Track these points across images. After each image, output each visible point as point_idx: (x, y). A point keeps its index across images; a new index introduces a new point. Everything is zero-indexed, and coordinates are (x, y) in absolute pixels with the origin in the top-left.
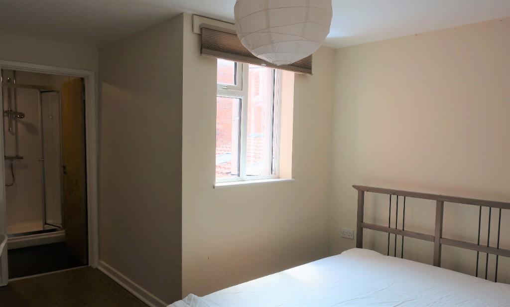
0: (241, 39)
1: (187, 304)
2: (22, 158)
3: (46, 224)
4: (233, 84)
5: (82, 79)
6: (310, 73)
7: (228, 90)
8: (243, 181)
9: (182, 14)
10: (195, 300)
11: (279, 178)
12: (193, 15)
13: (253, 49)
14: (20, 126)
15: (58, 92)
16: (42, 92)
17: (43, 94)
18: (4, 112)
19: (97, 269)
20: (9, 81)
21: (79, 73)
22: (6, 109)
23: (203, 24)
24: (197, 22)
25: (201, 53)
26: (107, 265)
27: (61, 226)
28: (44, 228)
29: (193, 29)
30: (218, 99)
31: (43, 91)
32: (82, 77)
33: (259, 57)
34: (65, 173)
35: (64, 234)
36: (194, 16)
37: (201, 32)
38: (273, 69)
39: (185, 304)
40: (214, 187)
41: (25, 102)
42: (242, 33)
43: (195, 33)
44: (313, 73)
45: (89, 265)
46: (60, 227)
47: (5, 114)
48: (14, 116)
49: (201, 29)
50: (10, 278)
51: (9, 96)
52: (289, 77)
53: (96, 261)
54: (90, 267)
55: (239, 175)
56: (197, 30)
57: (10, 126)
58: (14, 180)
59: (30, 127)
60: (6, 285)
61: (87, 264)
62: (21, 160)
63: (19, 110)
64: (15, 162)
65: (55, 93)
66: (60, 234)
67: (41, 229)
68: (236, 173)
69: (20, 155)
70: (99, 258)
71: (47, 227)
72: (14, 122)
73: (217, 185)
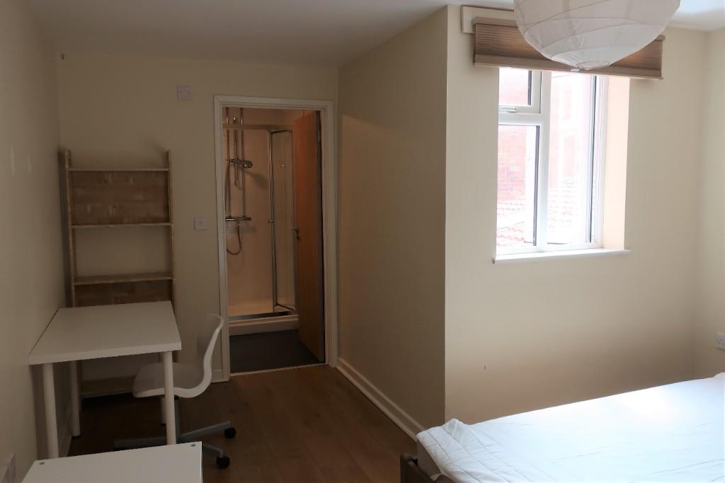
0: (525, 32)
1: (448, 433)
2: (249, 219)
3: (277, 304)
4: (526, 105)
5: (318, 113)
6: (659, 75)
7: (516, 114)
8: (543, 252)
9: (446, 7)
10: (459, 429)
11: (602, 247)
12: (463, 6)
13: (543, 47)
14: (248, 177)
15: (291, 132)
16: (272, 133)
17: (274, 134)
18: (229, 161)
19: (336, 368)
20: (235, 122)
21: (315, 105)
22: (232, 157)
23: (477, 18)
24: (468, 16)
25: (474, 62)
26: (348, 365)
27: (294, 308)
28: (274, 309)
29: (462, 29)
30: (500, 128)
31: (274, 131)
32: (318, 110)
33: (554, 59)
34: (298, 238)
35: (297, 319)
36: (464, 8)
37: (474, 30)
38: (593, 76)
39: (445, 433)
40: (494, 261)
41: (254, 147)
42: (524, 25)
43: (466, 33)
44: (663, 76)
45: (327, 363)
46: (293, 310)
47: (231, 163)
48: (241, 166)
49: (474, 26)
50: (232, 372)
51: (236, 140)
52: (621, 85)
53: (335, 358)
54: (328, 365)
55: (535, 244)
56: (467, 28)
57: (237, 178)
58: (241, 248)
59: (259, 179)
60: (227, 380)
61: (324, 362)
62: (249, 222)
63: (247, 159)
64: (243, 224)
65: (287, 134)
66: (292, 319)
67: (271, 311)
68: (531, 239)
69: (248, 215)
70: (339, 355)
71: (279, 309)
72: (241, 173)
73: (498, 258)
